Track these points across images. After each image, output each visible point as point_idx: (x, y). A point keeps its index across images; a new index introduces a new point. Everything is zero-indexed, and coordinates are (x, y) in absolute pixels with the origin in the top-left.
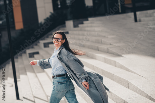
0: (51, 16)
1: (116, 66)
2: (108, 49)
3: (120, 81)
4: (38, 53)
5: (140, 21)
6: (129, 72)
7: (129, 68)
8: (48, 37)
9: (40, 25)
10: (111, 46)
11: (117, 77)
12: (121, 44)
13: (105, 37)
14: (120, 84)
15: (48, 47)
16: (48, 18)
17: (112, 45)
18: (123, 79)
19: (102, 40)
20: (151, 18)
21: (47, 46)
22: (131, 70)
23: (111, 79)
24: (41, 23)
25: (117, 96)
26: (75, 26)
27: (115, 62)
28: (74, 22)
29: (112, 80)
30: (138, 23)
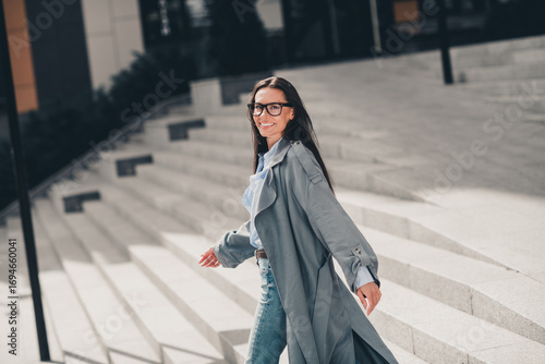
0: (135, 66)
1: (408, 237)
2: (369, 178)
3: (437, 288)
4: (95, 196)
5: (463, 80)
6: (465, 255)
7: (463, 243)
8: (126, 140)
9: (95, 98)
10: (378, 167)
11: (426, 273)
12: (414, 161)
13: (348, 135)
14: (436, 299)
15: (133, 173)
16: (124, 73)
17: (382, 163)
18: (451, 281)
19: (339, 148)
20: (505, 70)
21: (130, 171)
22: (471, 251)
23: (399, 283)
24: (100, 92)
25: (437, 341)
26: (229, 99)
27: (406, 221)
28: (223, 85)
29: (403, 285)
30: (456, 89)
